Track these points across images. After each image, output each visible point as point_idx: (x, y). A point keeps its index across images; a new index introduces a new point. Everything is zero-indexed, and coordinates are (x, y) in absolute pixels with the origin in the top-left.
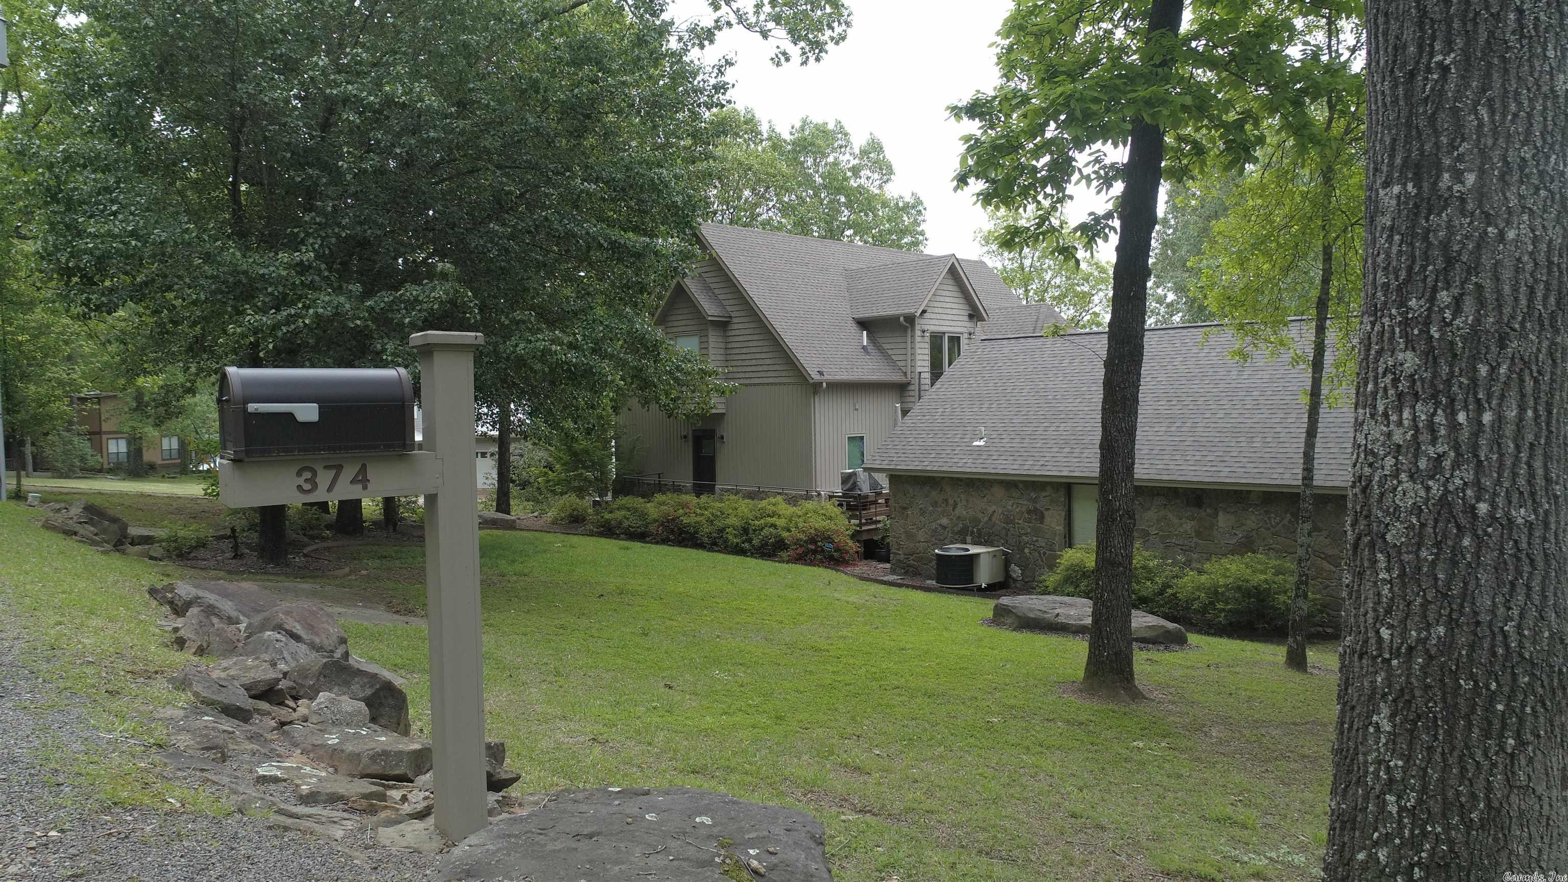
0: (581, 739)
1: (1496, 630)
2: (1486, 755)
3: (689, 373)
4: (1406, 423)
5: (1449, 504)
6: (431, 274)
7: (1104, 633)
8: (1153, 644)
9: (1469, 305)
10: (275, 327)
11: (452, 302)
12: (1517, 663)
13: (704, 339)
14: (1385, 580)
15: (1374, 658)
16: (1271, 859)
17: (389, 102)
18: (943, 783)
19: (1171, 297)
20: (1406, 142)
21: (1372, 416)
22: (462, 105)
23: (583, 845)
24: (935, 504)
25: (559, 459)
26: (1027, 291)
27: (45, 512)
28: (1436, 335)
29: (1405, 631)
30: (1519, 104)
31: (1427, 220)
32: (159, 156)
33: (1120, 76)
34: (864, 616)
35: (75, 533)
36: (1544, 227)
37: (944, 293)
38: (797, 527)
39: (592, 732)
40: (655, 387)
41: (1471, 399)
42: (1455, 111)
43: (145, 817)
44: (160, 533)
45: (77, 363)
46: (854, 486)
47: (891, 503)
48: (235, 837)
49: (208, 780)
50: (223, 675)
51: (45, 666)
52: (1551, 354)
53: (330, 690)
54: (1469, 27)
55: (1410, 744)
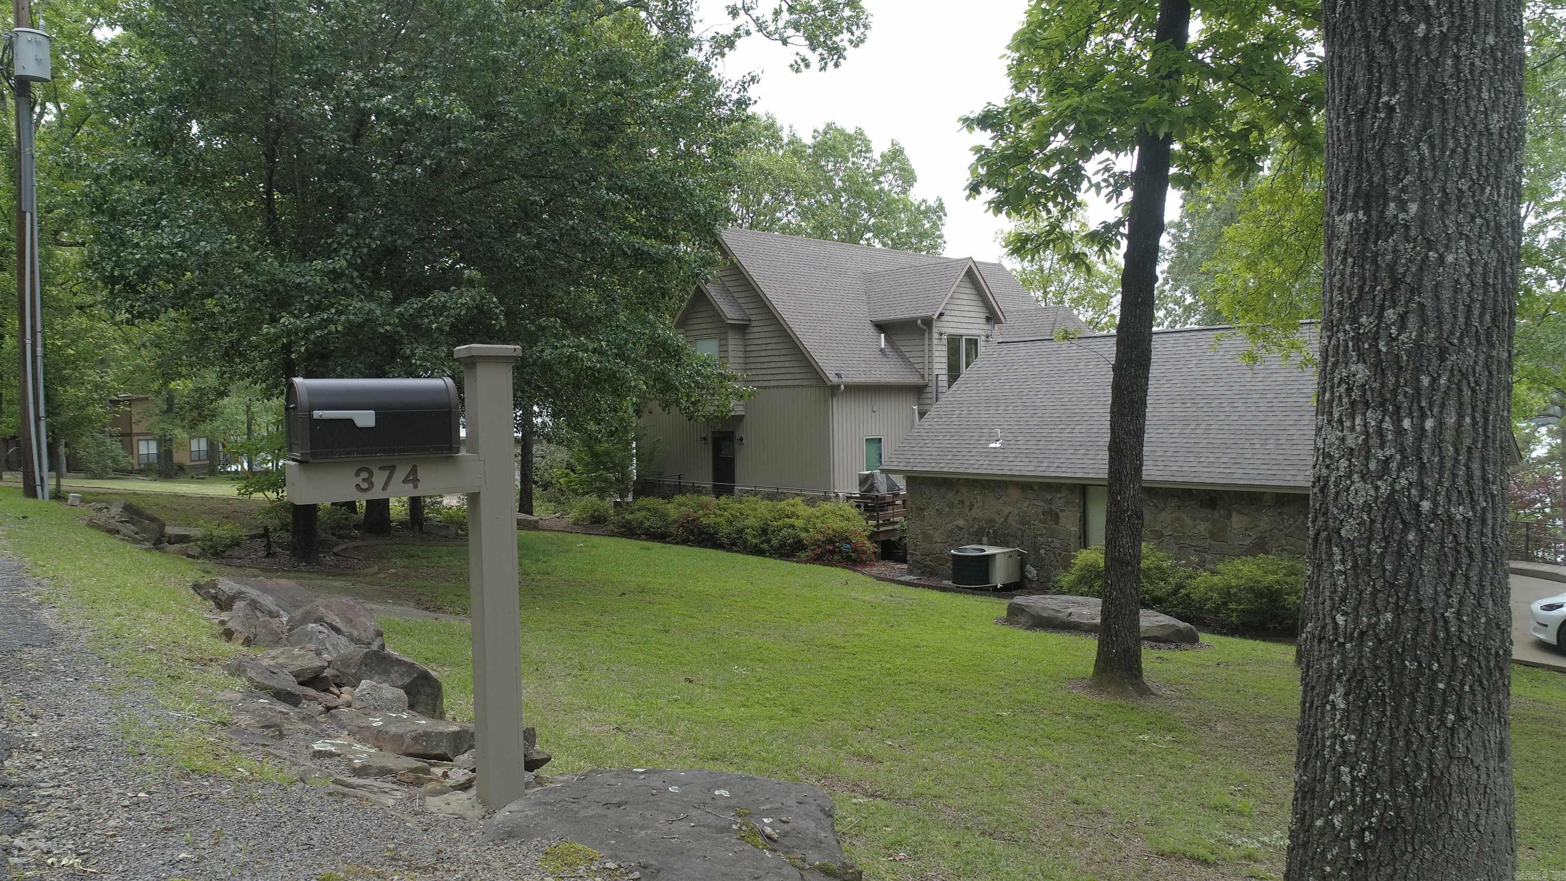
0: (606, 728)
1: (1438, 616)
2: (1428, 729)
3: (709, 377)
4: (1358, 428)
5: (1396, 502)
6: (459, 281)
7: (1113, 632)
8: (1165, 642)
9: (1413, 321)
10: (308, 330)
11: (480, 308)
12: (1457, 646)
13: (723, 342)
14: (1340, 571)
15: (1331, 642)
16: (1263, 843)
17: (421, 114)
18: (952, 771)
19: (1189, 300)
20: (1357, 175)
21: (1329, 422)
22: (490, 117)
23: (612, 813)
24: (951, 506)
25: (579, 461)
26: (1045, 293)
27: (87, 511)
28: (1384, 349)
29: (1357, 617)
30: (1457, 140)
31: (1376, 245)
32: (197, 167)
33: (1126, 88)
34: (880, 614)
35: (118, 532)
36: (1479, 251)
37: (961, 296)
38: (815, 528)
39: (616, 722)
40: (677, 390)
41: (1415, 407)
42: (1400, 146)
43: (219, 783)
44: (197, 532)
45: (108, 366)
46: (872, 487)
47: (907, 504)
48: (300, 801)
49: (270, 754)
50: (272, 663)
51: (112, 653)
52: (1488, 367)
53: (371, 678)
54: (1412, 72)
55: (1362, 720)
